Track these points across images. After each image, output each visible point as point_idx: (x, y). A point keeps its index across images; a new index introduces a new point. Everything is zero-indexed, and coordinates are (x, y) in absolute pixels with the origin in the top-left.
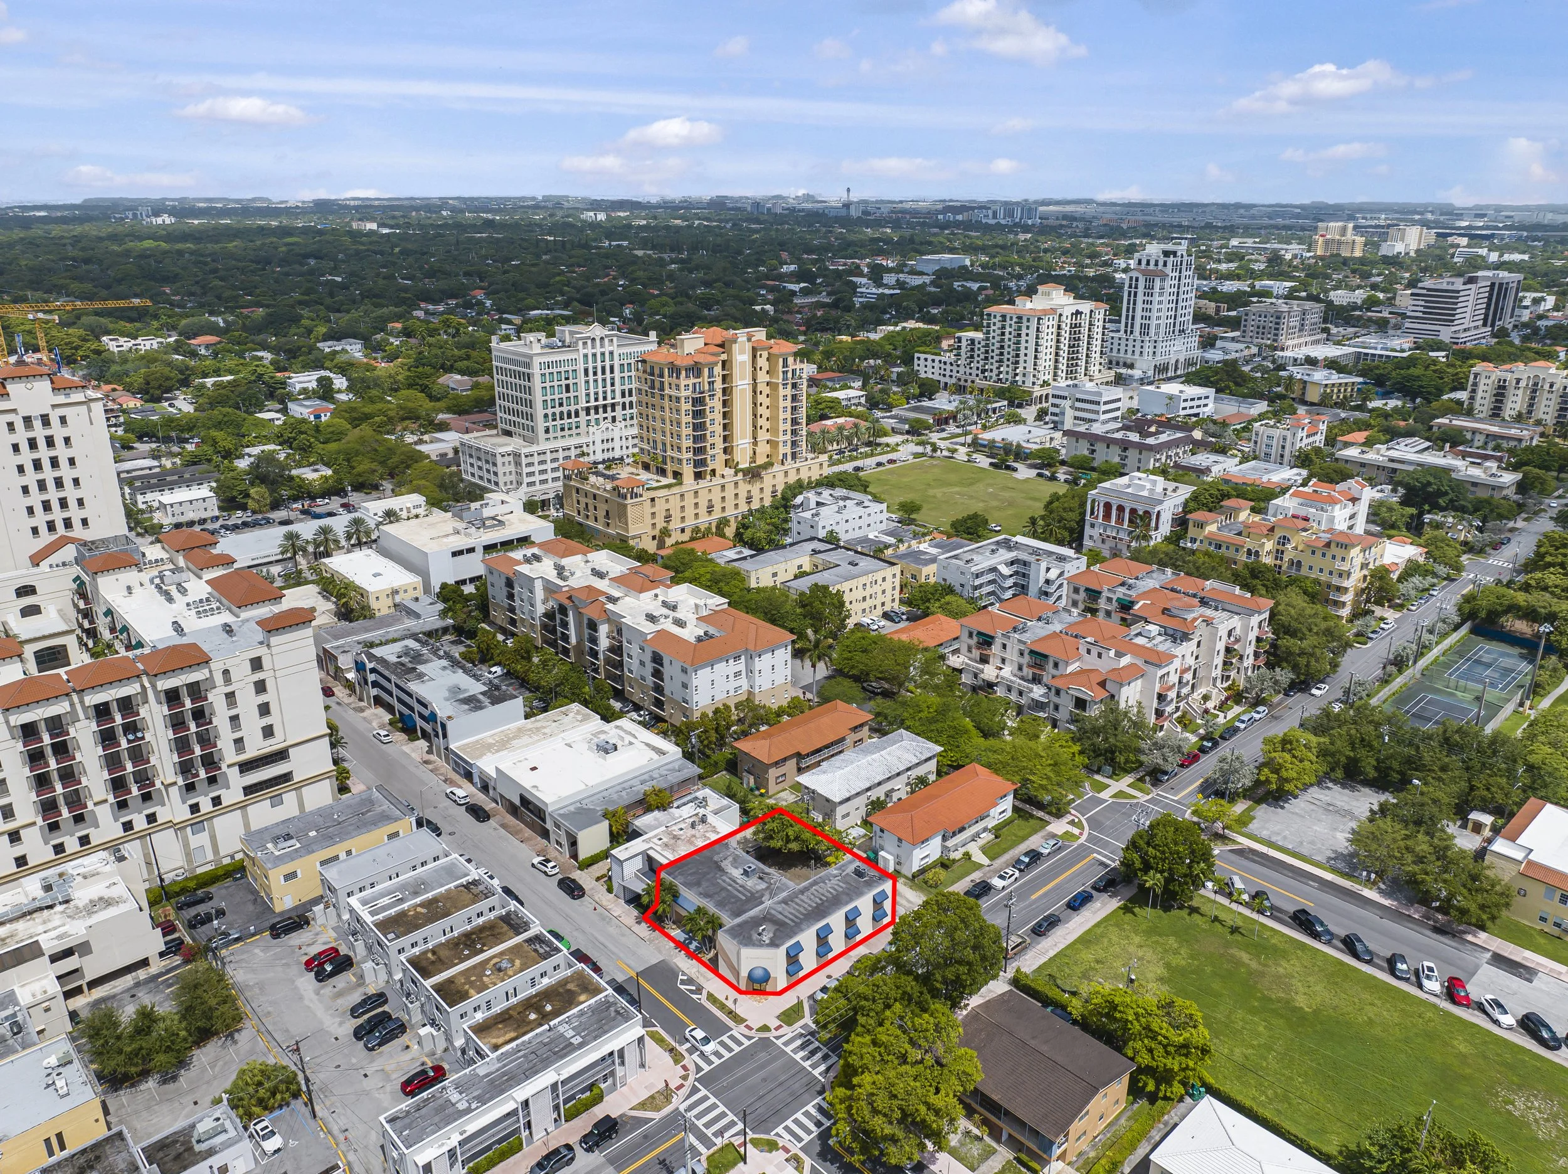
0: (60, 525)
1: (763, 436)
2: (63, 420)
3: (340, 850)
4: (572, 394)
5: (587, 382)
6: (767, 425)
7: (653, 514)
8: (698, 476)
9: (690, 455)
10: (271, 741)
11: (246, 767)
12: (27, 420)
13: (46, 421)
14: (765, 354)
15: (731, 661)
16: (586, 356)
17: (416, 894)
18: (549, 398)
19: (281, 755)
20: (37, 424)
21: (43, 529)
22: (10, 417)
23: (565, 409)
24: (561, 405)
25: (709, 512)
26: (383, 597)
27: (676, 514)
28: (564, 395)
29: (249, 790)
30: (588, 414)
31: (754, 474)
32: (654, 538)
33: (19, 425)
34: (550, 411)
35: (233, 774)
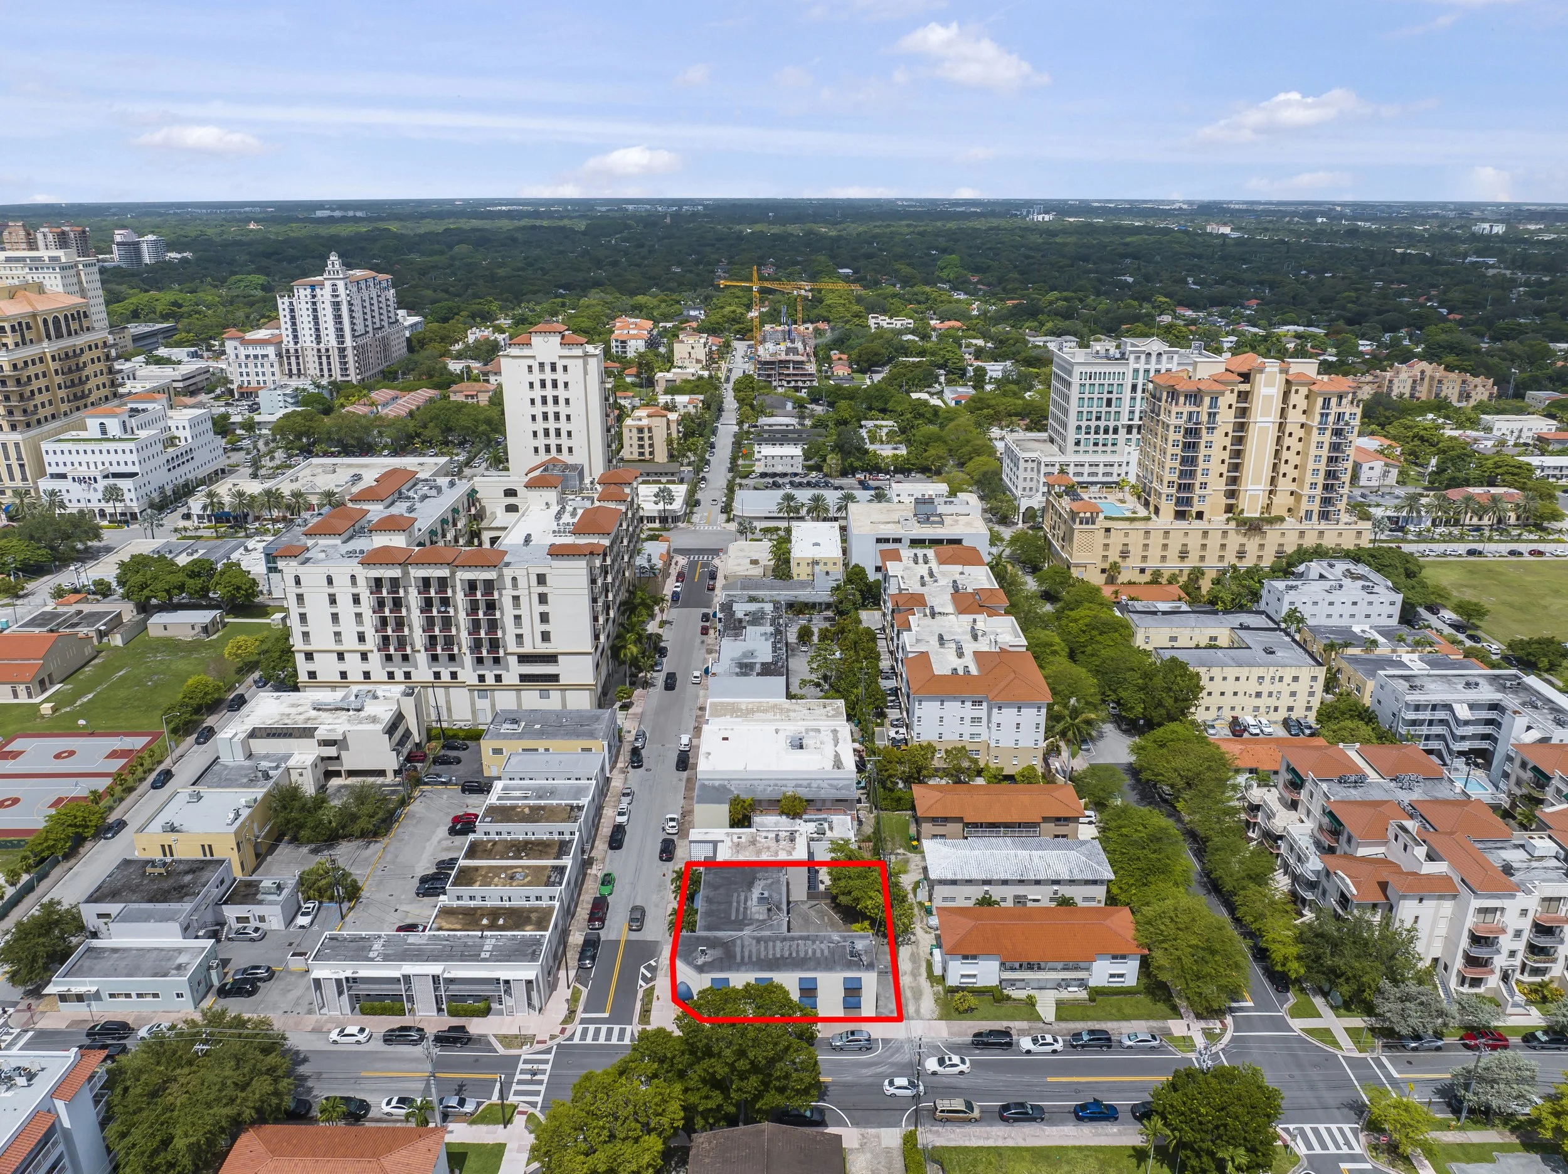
0: (553, 449)
1: (1284, 485)
2: (565, 368)
3: (540, 744)
4: (1113, 409)
5: (1133, 399)
6: (1292, 473)
7: (1106, 545)
8: (1180, 515)
9: (1173, 491)
10: (546, 645)
11: (523, 659)
12: (542, 365)
13: (554, 368)
14: (1304, 391)
15: (968, 704)
16: (1136, 371)
17: (540, 798)
18: (1085, 409)
19: (552, 658)
20: (548, 368)
21: (542, 450)
22: (530, 362)
23: (1102, 424)
24: (1098, 418)
25: (1182, 558)
26: (803, 565)
27: (1136, 551)
28: (1104, 409)
29: (524, 678)
30: (1129, 432)
31: (1253, 527)
32: (1103, 571)
33: (536, 368)
34: (1084, 424)
35: (513, 660)
